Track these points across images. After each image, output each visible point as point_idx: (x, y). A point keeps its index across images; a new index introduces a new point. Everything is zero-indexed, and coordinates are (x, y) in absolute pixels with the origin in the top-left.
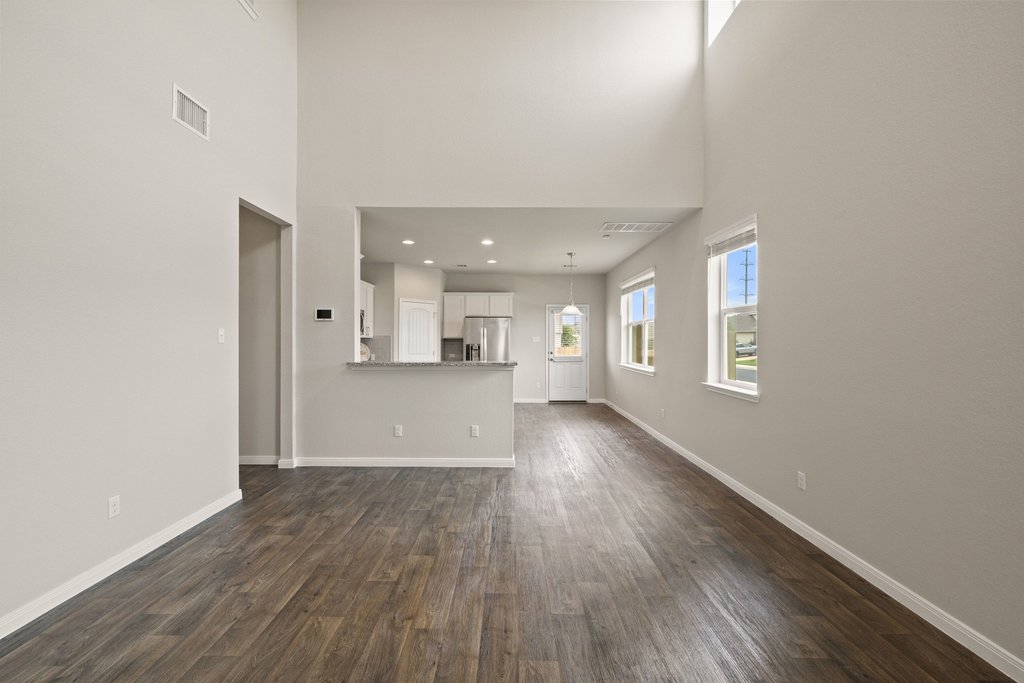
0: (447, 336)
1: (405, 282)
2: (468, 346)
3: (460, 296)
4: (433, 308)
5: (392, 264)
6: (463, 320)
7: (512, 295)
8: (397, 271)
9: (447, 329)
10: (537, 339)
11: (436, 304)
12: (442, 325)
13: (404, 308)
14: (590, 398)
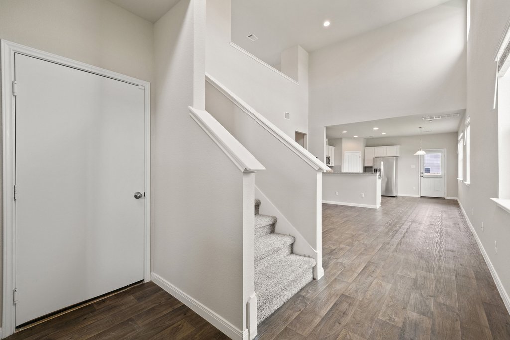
0: (366, 165)
1: (346, 145)
2: (374, 169)
3: (373, 148)
4: (359, 154)
5: (342, 138)
6: (373, 158)
7: (399, 146)
8: (343, 141)
9: (366, 163)
10: (413, 166)
11: (360, 152)
12: (364, 161)
13: (346, 155)
14: (447, 196)
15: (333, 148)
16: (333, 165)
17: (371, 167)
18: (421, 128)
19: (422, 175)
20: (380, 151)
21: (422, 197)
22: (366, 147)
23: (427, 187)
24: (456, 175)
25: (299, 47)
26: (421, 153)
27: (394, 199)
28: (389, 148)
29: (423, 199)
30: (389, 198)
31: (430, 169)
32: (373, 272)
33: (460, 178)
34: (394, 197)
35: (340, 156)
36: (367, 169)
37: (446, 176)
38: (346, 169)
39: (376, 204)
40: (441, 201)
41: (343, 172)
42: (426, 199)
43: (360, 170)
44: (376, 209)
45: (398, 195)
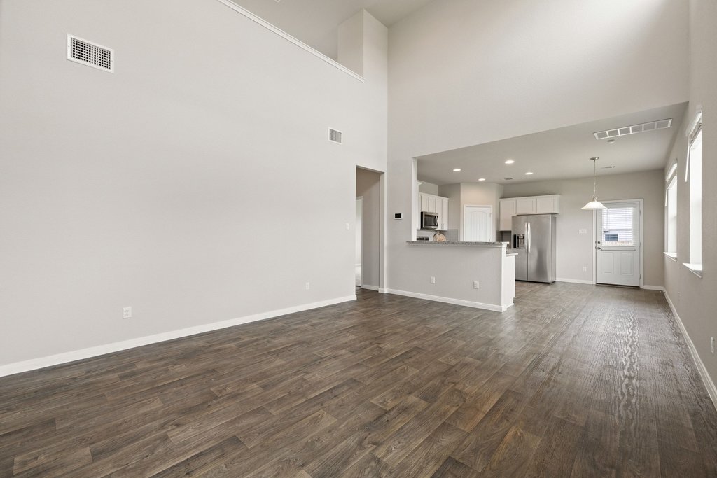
0: (502, 229)
1: (468, 195)
2: (515, 236)
4: (490, 210)
5: (459, 184)
6: (513, 217)
7: (557, 196)
8: (462, 188)
9: (502, 223)
10: (583, 231)
11: (491, 206)
12: (498, 222)
13: (468, 211)
14: (644, 284)
15: (445, 200)
16: (445, 228)
17: (510, 232)
18: (594, 159)
19: (598, 245)
20: (526, 205)
21: (598, 285)
22: (503, 197)
23: (608, 268)
24: (662, 246)
25: (365, 13)
26: (594, 205)
27: (549, 287)
28: (541, 199)
29: (600, 289)
30: (538, 286)
31: (617, 235)
32: (512, 410)
33: (671, 252)
34: (549, 283)
35: (456, 213)
36: (502, 235)
37: (642, 248)
38: (467, 236)
39: (500, 304)
40: (633, 292)
41: (461, 241)
42: (606, 290)
43: (490, 237)
44: (500, 313)
45: (558, 279)
